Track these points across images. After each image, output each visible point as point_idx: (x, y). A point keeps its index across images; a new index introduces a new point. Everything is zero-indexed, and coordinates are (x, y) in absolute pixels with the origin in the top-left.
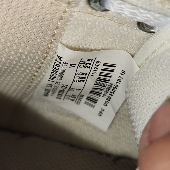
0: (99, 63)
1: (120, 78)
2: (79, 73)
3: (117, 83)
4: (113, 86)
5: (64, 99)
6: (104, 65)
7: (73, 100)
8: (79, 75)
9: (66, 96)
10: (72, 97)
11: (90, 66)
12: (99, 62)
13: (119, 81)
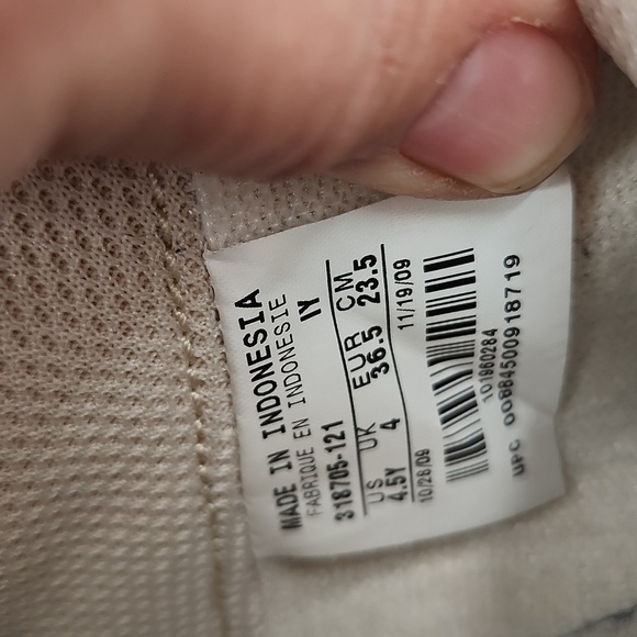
0: (405, 269)
1: (513, 297)
2: (352, 338)
3: (509, 319)
4: (501, 338)
5: (365, 512)
6: (428, 269)
7: (401, 497)
8: (355, 346)
9: (368, 492)
10: (388, 484)
11: (376, 290)
12: (402, 262)
13: (513, 309)
